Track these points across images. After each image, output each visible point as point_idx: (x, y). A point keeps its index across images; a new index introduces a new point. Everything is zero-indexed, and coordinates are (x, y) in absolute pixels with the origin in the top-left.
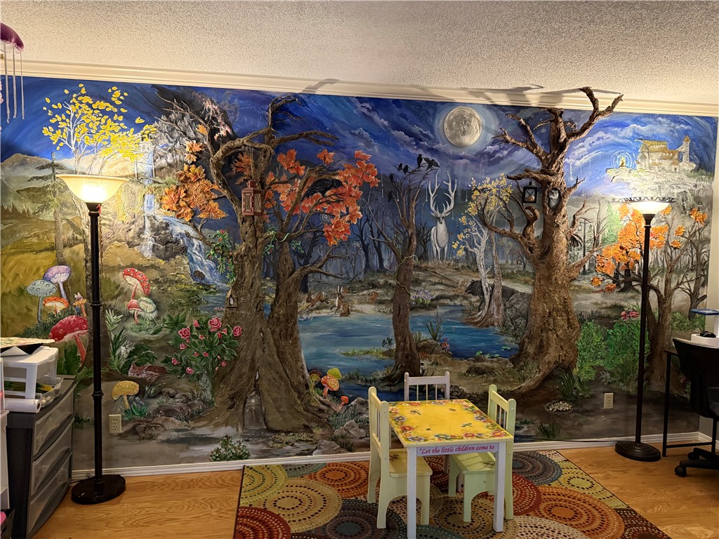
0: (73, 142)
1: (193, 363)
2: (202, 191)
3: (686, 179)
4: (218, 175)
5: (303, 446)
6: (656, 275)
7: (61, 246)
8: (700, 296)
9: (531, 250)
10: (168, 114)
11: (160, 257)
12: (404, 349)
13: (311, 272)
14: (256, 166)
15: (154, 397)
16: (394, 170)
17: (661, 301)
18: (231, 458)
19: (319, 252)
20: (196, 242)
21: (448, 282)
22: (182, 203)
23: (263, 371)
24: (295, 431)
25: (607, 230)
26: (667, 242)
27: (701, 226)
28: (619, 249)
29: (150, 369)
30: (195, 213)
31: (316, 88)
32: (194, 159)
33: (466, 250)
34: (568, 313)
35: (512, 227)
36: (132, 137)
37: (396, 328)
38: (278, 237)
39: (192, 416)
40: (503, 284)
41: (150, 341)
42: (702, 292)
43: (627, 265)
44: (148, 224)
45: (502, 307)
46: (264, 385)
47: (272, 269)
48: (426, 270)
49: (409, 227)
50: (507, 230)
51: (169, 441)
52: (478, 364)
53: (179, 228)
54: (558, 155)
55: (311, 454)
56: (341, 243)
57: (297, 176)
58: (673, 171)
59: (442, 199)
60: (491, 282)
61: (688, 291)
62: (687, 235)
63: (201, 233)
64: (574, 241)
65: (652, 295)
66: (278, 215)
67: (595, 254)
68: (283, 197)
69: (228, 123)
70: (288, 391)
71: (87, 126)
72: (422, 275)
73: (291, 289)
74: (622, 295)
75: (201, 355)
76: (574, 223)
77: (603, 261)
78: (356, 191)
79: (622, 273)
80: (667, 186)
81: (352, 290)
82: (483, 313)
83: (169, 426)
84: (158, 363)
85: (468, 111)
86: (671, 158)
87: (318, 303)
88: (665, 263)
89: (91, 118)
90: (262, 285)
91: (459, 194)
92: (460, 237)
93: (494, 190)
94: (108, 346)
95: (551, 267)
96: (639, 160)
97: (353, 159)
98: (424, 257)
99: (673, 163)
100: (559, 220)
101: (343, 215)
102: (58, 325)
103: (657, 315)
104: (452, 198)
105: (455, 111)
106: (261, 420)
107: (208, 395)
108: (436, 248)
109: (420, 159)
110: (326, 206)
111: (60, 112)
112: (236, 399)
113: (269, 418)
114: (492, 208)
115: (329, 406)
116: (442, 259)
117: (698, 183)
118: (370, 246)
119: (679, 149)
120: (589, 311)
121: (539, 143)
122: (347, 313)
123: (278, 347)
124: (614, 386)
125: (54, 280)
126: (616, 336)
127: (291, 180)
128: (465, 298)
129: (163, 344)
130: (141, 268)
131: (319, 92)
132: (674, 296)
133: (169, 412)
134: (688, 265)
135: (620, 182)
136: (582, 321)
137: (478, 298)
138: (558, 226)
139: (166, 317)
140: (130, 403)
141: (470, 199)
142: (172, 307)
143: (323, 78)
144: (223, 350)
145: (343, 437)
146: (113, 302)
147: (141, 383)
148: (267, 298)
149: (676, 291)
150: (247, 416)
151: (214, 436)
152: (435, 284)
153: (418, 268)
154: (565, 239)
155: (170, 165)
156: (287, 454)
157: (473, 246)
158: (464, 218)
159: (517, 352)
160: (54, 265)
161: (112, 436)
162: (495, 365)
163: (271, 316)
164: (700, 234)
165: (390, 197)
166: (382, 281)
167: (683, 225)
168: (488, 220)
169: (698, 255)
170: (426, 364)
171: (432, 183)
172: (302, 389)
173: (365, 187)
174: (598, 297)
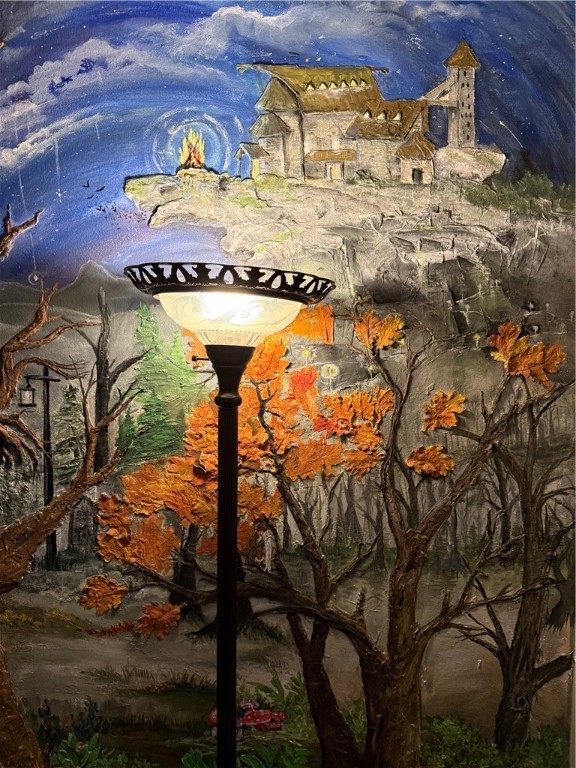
6: (349, 575)
8: (543, 661)
17: (374, 674)
26: (393, 454)
27: (540, 391)
28: (190, 477)
58: (409, 180)
61: (487, 639)
62: (478, 427)
65: (337, 647)
67: (94, 494)
77: (127, 519)
79: (209, 564)
80: (381, 240)
88: (387, 530)
96: (262, 144)
99: (406, 153)
103: (359, 724)
117: (519, 225)
119: (433, 97)
132: (429, 657)
135: (186, 226)
149: (439, 639)
164: (534, 422)
167: (459, 387)
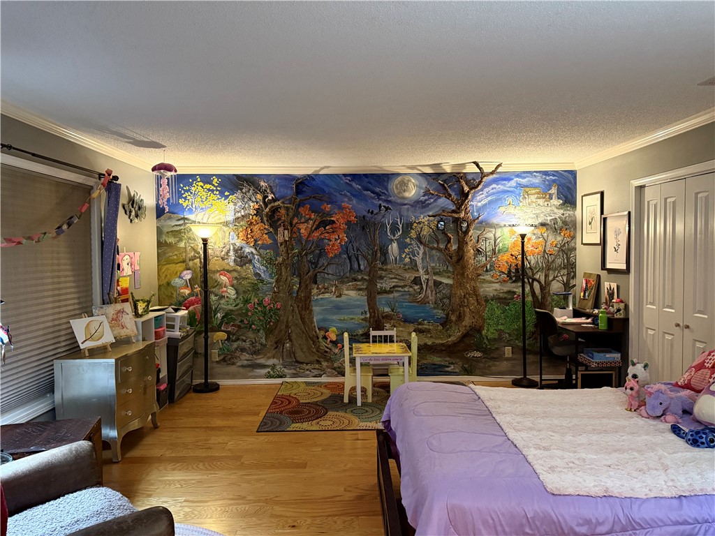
0: (194, 206)
1: (255, 323)
2: (259, 229)
3: (556, 210)
4: (267, 220)
5: (316, 372)
6: (537, 272)
7: (188, 260)
8: (571, 285)
9: (451, 257)
10: (241, 189)
11: (238, 265)
12: (374, 317)
13: (319, 272)
14: (288, 215)
15: (235, 341)
16: (365, 213)
17: (542, 288)
18: (276, 377)
19: (323, 261)
20: (256, 257)
21: (400, 277)
22: (249, 236)
23: (293, 328)
24: (311, 363)
25: (501, 245)
26: (545, 251)
27: (569, 240)
28: (510, 256)
29: (233, 325)
30: (256, 241)
31: (319, 171)
32: (255, 212)
33: (410, 258)
34: (476, 296)
35: (438, 244)
36: (223, 202)
37: (369, 305)
38: (300, 253)
39: (255, 352)
40: (434, 278)
41: (233, 311)
42: (572, 282)
43: (517, 265)
44: (232, 248)
45: (434, 292)
46: (294, 336)
47: (297, 271)
48: (386, 270)
49: (375, 245)
50: (436, 246)
51: (243, 366)
52: (420, 327)
53: (248, 250)
54: (465, 200)
55: (321, 376)
56: (336, 256)
57: (310, 219)
58: (546, 205)
59: (394, 229)
60: (427, 277)
61: (561, 282)
62: (559, 246)
63: (259, 252)
64: (478, 252)
65: (536, 285)
66: (299, 240)
67: (494, 259)
68: (302, 231)
69: (272, 193)
70: (307, 340)
71: (201, 197)
72: (384, 273)
73: (308, 282)
74: (514, 285)
75: (259, 319)
76: (478, 241)
77: (499, 263)
78: (343, 226)
79: (514, 271)
80: (542, 215)
81: (343, 282)
82: (422, 296)
83: (243, 357)
84: (237, 323)
85: (406, 178)
86: (544, 198)
87: (323, 290)
88: (544, 264)
89: (203, 193)
90: (292, 280)
91: (405, 226)
92: (407, 250)
93: (426, 223)
94: (211, 313)
95: (464, 268)
96: (522, 200)
97: (341, 208)
98: (385, 262)
99: (546, 201)
100: (467, 239)
101: (336, 240)
102: (186, 302)
103: (540, 297)
104: (401, 228)
105: (400, 178)
106: (292, 356)
107: (263, 341)
108: (392, 258)
109: (380, 206)
110: (327, 235)
111: (187, 191)
112: (278, 344)
113: (297, 355)
114: (425, 233)
115: (330, 349)
116: (396, 264)
117: (565, 212)
118: (352, 257)
119: (550, 192)
120: (492, 295)
121: (453, 194)
122: (340, 296)
123: (301, 315)
124: (512, 343)
125: (184, 278)
126: (511, 310)
127: (306, 221)
128: (411, 287)
129: (240, 312)
130: (228, 271)
131: (321, 173)
133: (243, 350)
134: (561, 265)
135: (509, 214)
136: (487, 301)
137: (419, 286)
138: (467, 243)
139: (241, 297)
140: (222, 344)
141: (412, 228)
142: (244, 292)
143: (322, 165)
144: (271, 316)
145: (339, 368)
146: (214, 290)
147: (229, 333)
148: (295, 287)
149: (553, 282)
150: (285, 354)
151: (267, 364)
152: (392, 278)
153: (381, 269)
154: (472, 250)
155: (243, 216)
156: (307, 376)
157: (414, 256)
158: (408, 239)
159: (445, 320)
160: (184, 270)
161: (213, 362)
162: (431, 327)
163: (297, 297)
164: (568, 245)
165: (363, 228)
166: (360, 277)
167: (556, 239)
168: (423, 241)
169: (568, 259)
170: (388, 326)
171: (388, 220)
172: (315, 339)
173: (348, 223)
174: (497, 286)
